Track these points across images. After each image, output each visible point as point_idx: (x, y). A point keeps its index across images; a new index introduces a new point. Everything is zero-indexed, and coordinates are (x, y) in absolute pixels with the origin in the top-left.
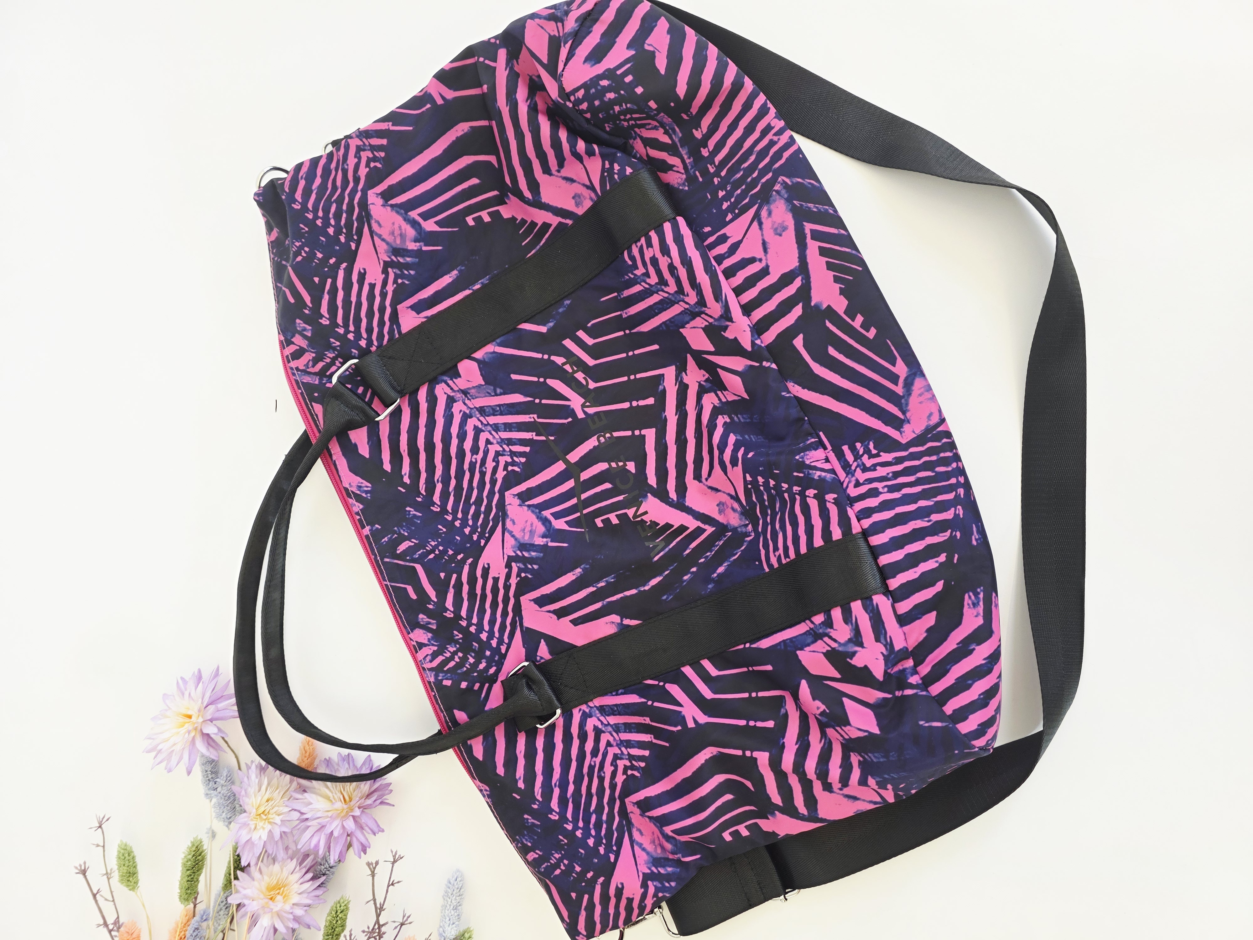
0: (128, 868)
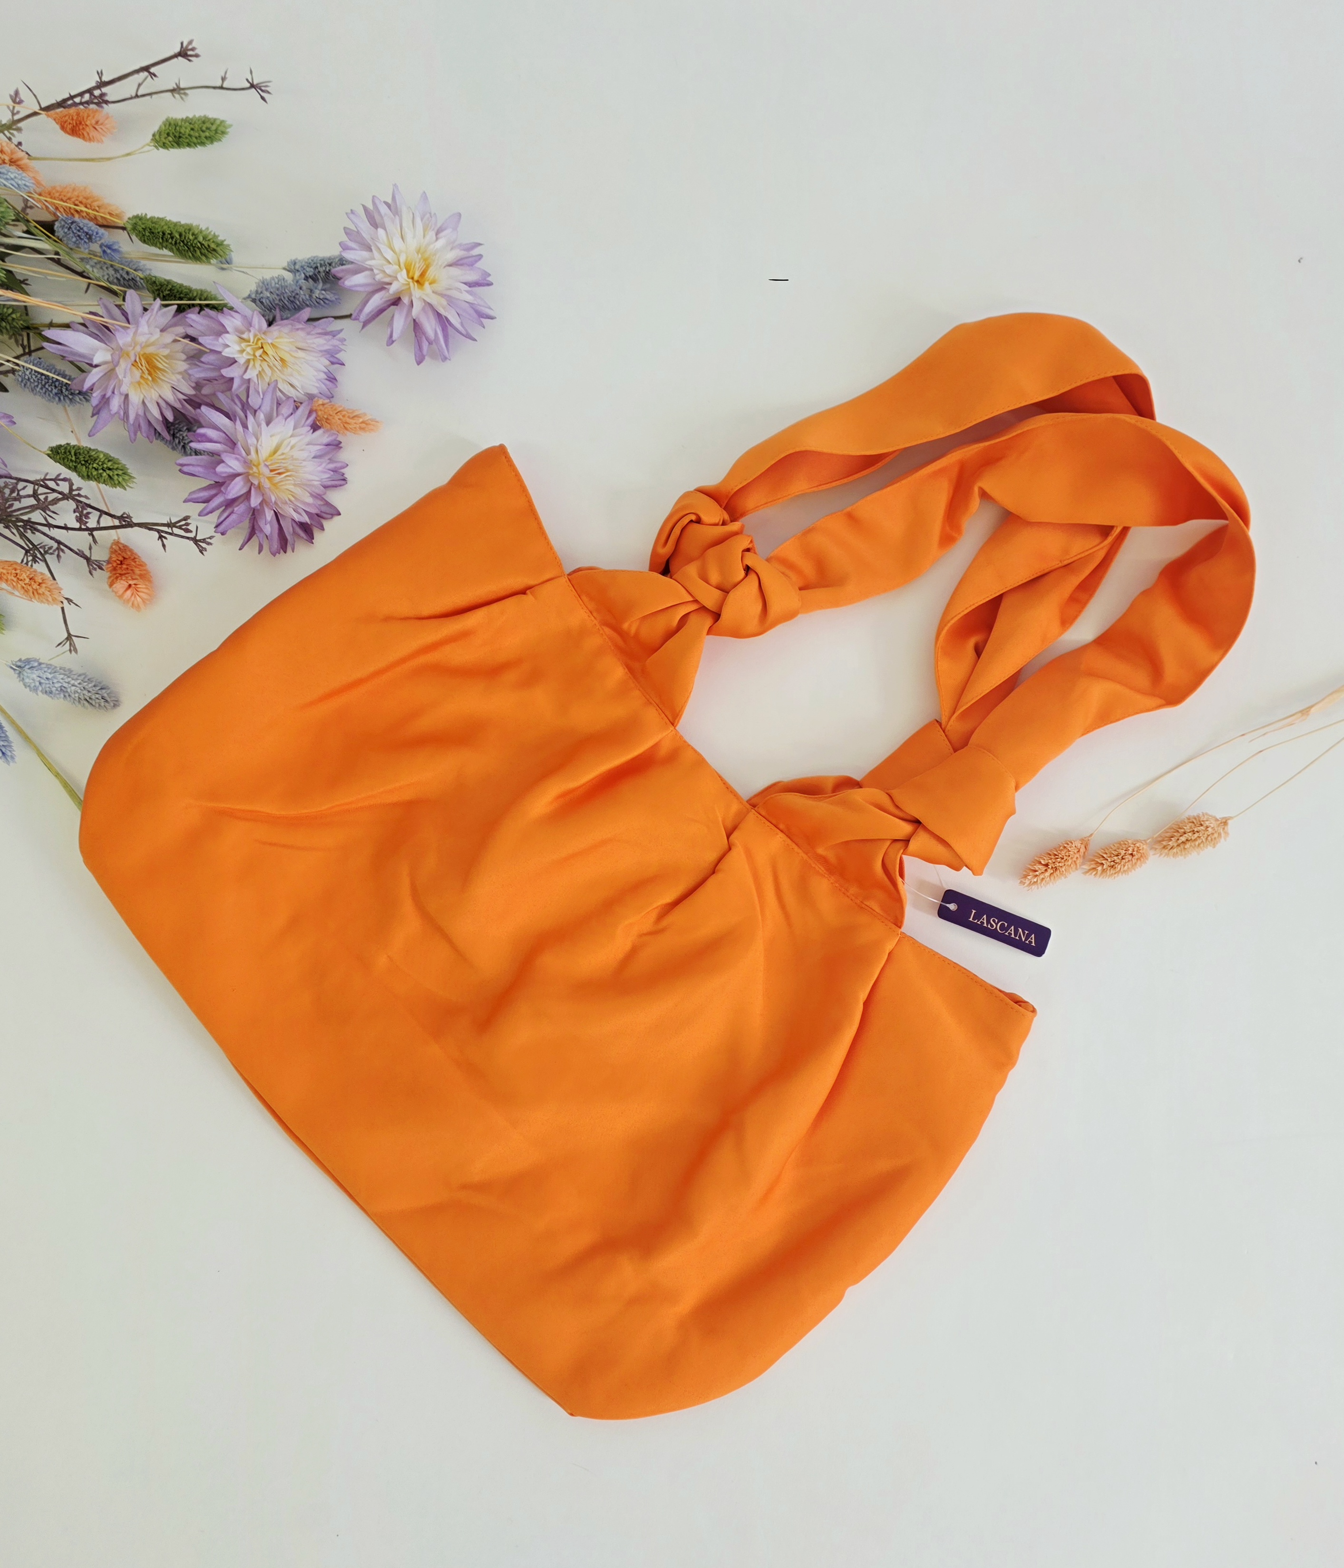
0: (187, 136)
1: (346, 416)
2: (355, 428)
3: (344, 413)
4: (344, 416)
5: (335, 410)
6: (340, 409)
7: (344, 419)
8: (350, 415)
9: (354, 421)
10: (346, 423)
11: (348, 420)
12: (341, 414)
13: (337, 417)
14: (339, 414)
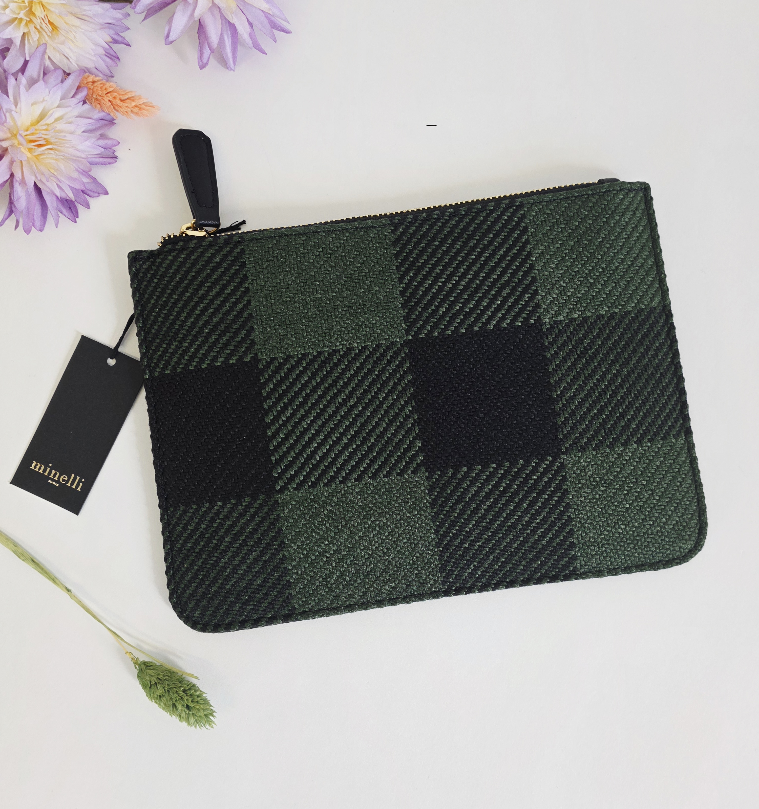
1: (118, 99)
2: (126, 112)
3: (115, 94)
4: (115, 98)
5: (106, 89)
6: (111, 90)
7: (114, 102)
8: (121, 97)
9: (126, 105)
10: (117, 105)
11: (119, 103)
12: (111, 95)
13: (106, 99)
14: (109, 94)
